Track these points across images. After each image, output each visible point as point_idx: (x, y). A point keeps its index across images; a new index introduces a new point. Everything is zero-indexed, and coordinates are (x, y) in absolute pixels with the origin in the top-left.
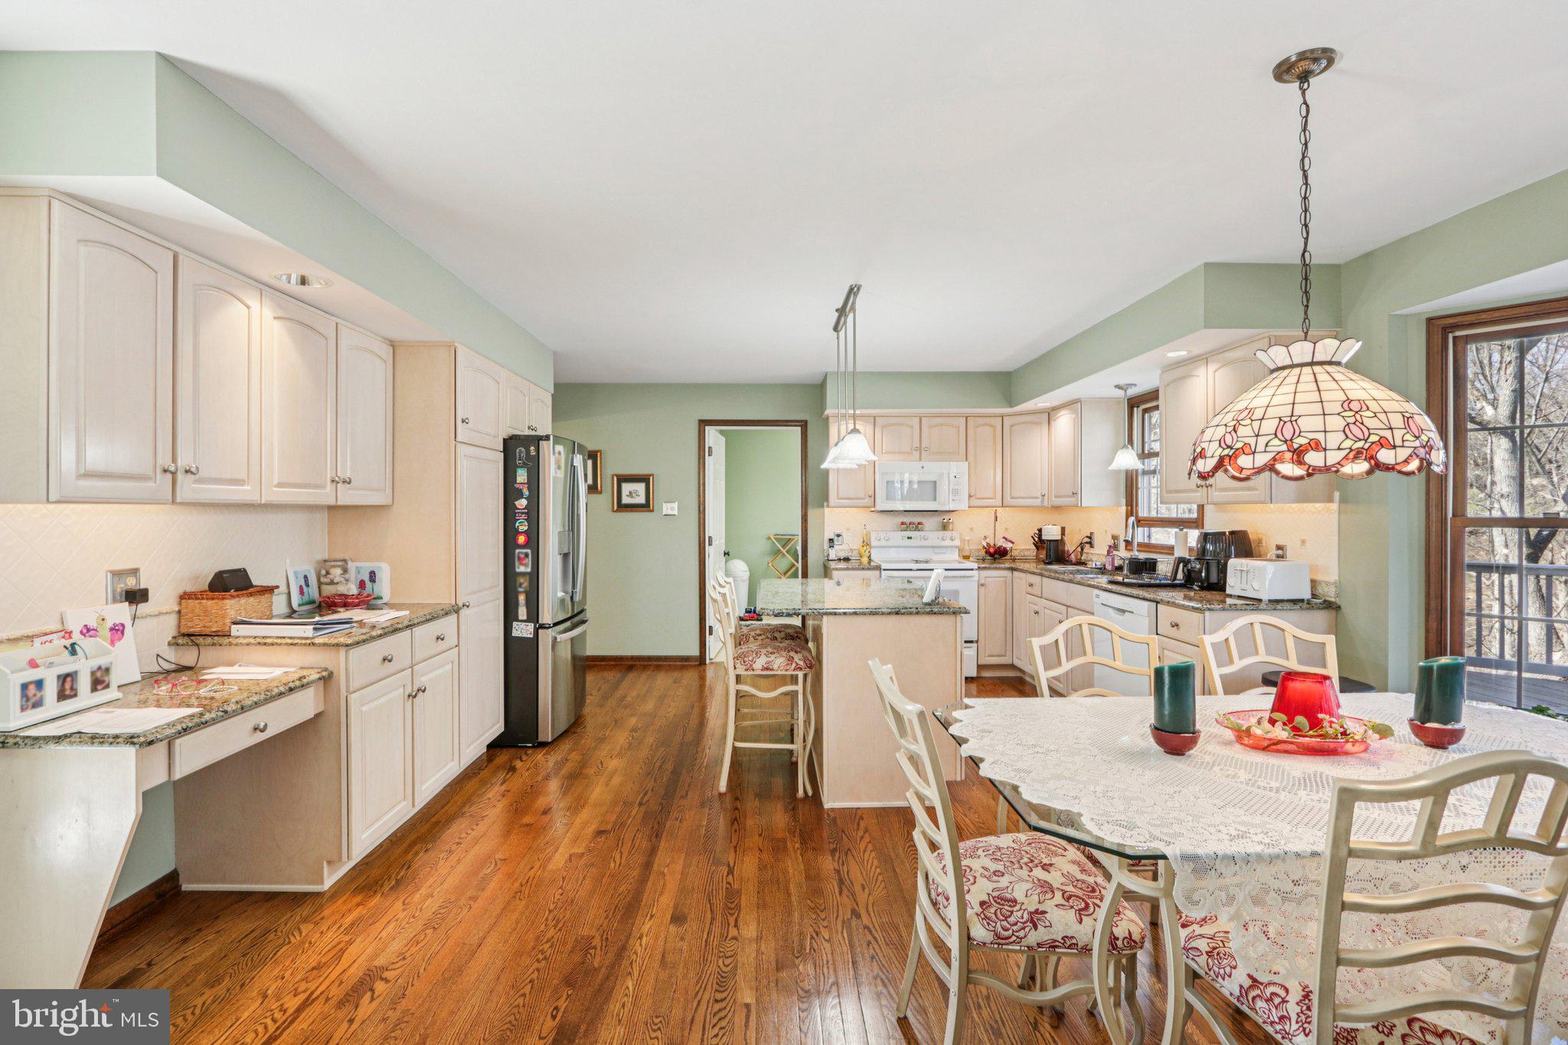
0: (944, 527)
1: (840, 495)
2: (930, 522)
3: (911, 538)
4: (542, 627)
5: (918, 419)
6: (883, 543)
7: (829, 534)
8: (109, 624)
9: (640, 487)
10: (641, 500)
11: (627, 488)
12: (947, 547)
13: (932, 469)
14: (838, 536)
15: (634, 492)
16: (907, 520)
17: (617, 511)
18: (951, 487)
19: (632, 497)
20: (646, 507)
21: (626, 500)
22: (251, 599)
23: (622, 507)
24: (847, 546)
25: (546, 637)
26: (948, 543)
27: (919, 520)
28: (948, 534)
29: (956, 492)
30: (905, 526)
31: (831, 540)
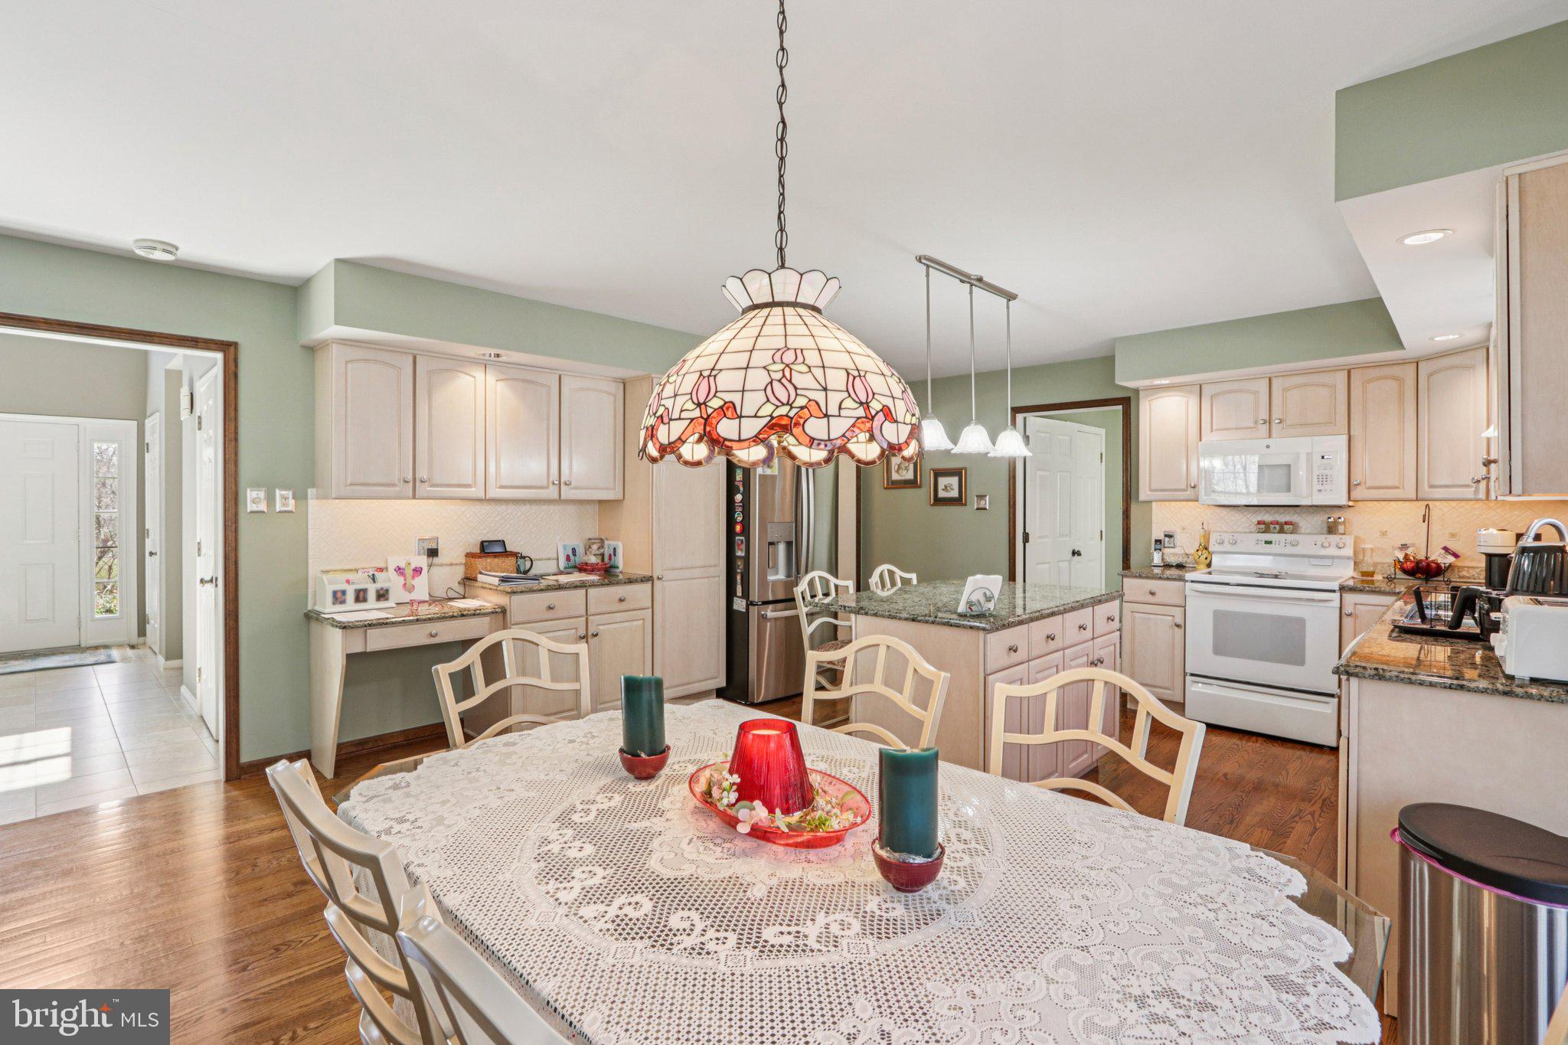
0: (1331, 529)
1: (1153, 487)
2: (1305, 522)
3: (1271, 543)
4: (752, 604)
5: (1265, 383)
6: (1227, 547)
7: (1157, 534)
8: (413, 566)
9: (954, 481)
10: (955, 494)
11: (943, 481)
12: (1333, 557)
13: (1287, 447)
14: (1170, 536)
15: (949, 486)
16: (1268, 518)
17: (933, 505)
18: (1316, 472)
19: (947, 491)
20: (958, 501)
21: (942, 494)
22: (496, 560)
23: (938, 501)
24: (1183, 547)
25: (753, 610)
26: (1332, 551)
27: (1287, 518)
28: (1333, 538)
29: (1323, 479)
30: (1265, 527)
31: (1158, 542)
